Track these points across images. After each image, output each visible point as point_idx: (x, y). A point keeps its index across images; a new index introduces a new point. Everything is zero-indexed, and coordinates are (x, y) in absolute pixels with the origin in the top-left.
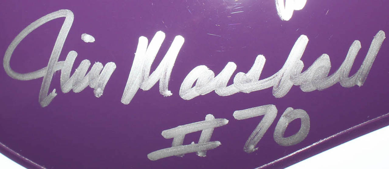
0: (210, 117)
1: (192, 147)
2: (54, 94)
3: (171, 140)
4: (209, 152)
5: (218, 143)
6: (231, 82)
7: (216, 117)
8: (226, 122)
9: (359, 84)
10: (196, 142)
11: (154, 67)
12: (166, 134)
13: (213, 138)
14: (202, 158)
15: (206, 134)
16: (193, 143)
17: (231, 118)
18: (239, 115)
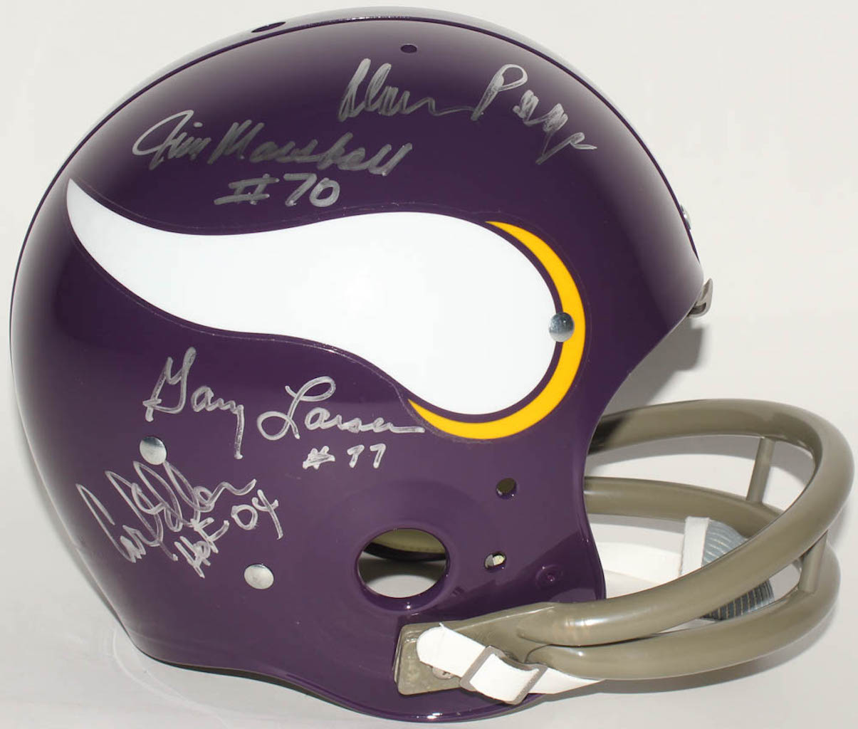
0: (266, 176)
1: (247, 197)
2: (162, 160)
3: (235, 190)
4: (260, 202)
5: (268, 196)
6: (288, 154)
7: (271, 176)
8: (277, 180)
9: (384, 174)
10: (252, 193)
11: (237, 140)
12: (232, 185)
13: (265, 192)
14: (253, 205)
15: (261, 188)
16: (249, 193)
17: (281, 178)
18: (288, 177)
